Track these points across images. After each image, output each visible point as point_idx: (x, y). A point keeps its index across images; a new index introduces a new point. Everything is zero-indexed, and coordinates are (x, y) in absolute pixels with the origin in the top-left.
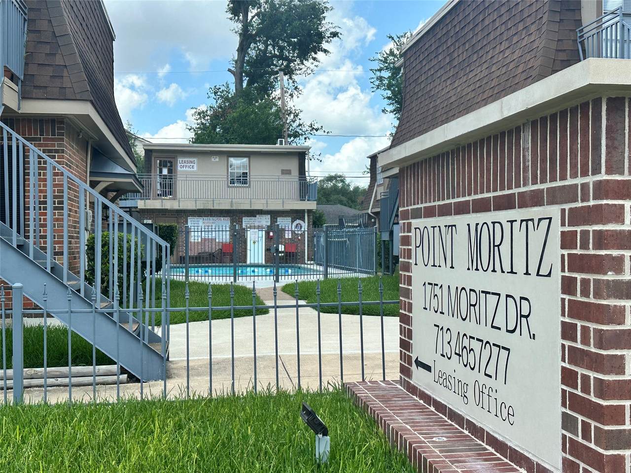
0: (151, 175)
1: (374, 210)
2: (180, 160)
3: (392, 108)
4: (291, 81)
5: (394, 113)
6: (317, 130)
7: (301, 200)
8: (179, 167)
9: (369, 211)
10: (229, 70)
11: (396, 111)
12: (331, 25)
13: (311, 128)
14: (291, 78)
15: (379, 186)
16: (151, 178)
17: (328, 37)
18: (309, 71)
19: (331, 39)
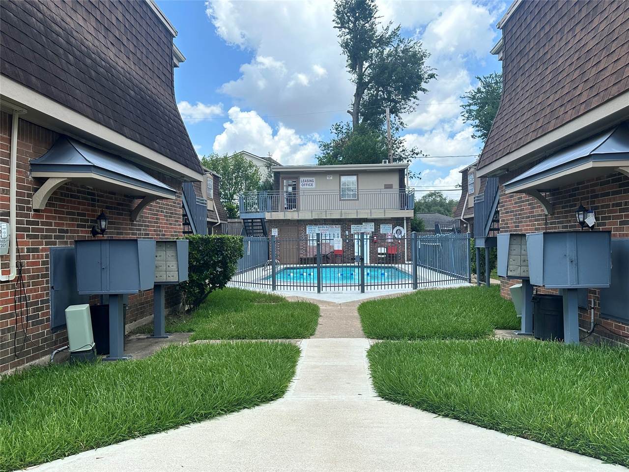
0: (279, 192)
1: (465, 217)
2: (302, 179)
3: (480, 134)
4: (397, 118)
5: (482, 138)
6: (417, 154)
7: (401, 209)
8: (301, 185)
9: (462, 218)
10: (349, 112)
11: (485, 135)
12: (428, 69)
13: (412, 153)
14: (397, 115)
15: (470, 195)
16: (279, 194)
17: (426, 79)
18: (412, 109)
19: (429, 80)
